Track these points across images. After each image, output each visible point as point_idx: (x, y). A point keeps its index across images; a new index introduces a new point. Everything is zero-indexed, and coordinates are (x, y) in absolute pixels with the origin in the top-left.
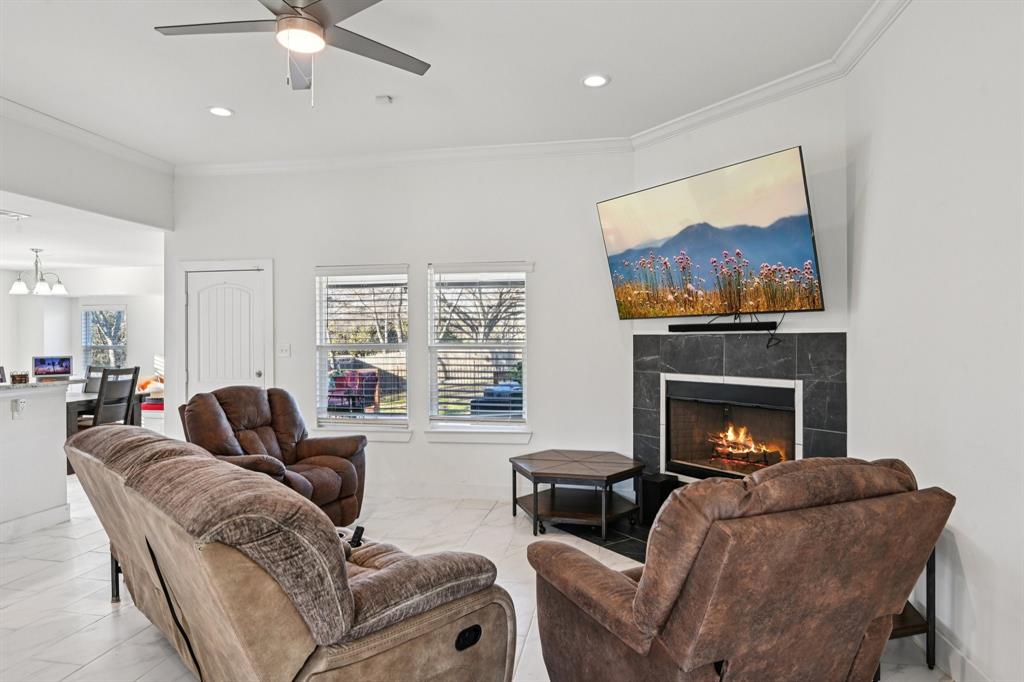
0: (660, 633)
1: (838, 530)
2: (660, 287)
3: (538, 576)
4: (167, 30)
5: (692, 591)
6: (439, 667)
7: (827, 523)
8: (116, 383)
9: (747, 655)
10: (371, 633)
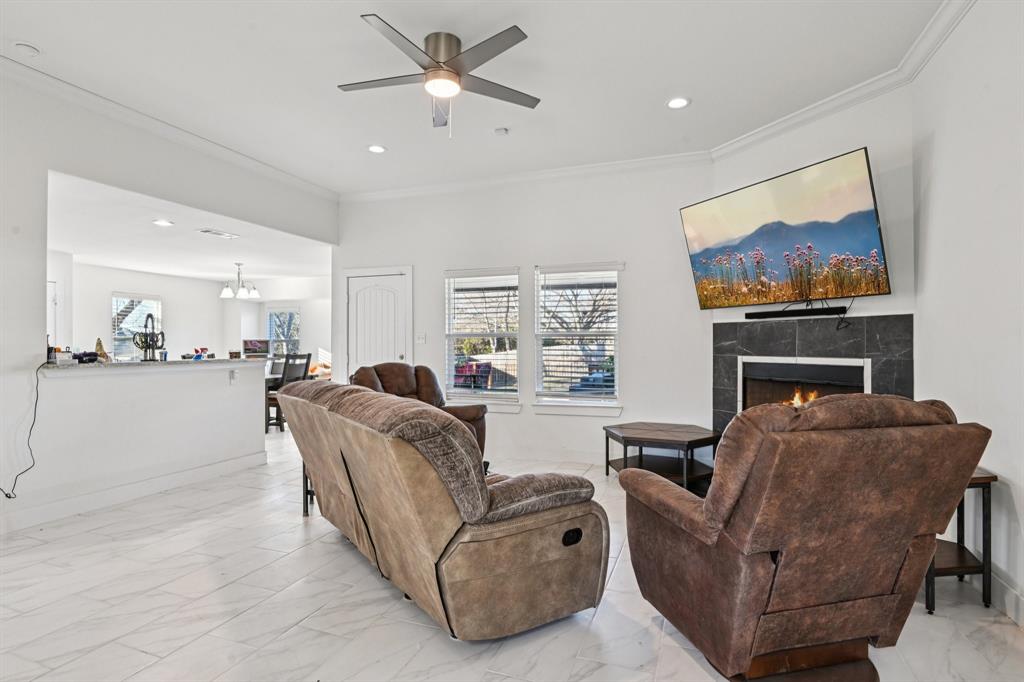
0: (725, 527)
1: (876, 447)
2: (735, 280)
3: (628, 495)
4: (345, 87)
5: (751, 489)
6: (550, 555)
7: (867, 440)
8: (294, 365)
9: (798, 548)
10: (501, 519)
